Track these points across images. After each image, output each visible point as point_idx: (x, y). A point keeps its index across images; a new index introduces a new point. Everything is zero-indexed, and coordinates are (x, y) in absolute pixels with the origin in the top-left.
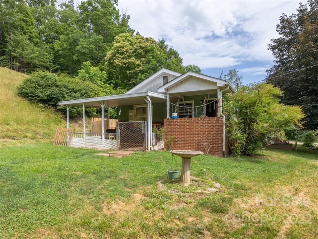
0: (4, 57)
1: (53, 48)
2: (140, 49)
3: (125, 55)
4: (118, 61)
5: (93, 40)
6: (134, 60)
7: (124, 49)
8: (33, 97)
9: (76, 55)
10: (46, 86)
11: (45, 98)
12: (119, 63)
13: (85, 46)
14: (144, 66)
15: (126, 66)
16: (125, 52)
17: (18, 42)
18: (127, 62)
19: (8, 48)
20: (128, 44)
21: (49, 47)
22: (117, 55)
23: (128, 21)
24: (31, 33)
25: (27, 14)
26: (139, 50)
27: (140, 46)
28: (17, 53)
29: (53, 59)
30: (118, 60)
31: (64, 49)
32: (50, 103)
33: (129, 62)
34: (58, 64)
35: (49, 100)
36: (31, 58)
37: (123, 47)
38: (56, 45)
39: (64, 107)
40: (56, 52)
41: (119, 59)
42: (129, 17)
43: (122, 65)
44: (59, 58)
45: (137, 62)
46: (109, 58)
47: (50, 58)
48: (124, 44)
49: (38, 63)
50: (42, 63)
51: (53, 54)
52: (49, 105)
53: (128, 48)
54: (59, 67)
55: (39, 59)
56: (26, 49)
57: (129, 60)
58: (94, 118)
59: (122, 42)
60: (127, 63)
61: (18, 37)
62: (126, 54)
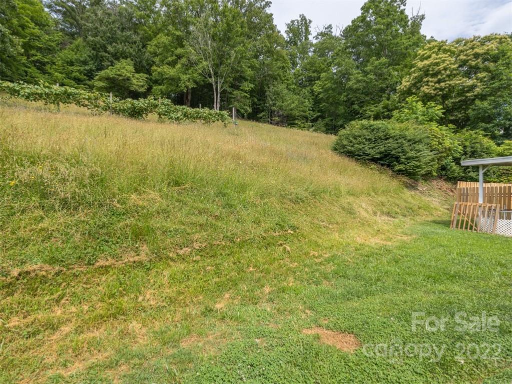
0: (264, 113)
1: (312, 92)
2: (474, 59)
3: (442, 76)
4: (427, 89)
5: (372, 68)
6: (460, 80)
7: (440, 67)
8: (360, 156)
9: (345, 94)
10: (376, 140)
11: (378, 156)
12: (431, 90)
13: (360, 78)
14: (485, 86)
15: (445, 92)
16: (443, 70)
17: (277, 94)
18: (447, 85)
19: (269, 103)
20: (447, 57)
21: (308, 92)
22: (425, 80)
23: (421, 24)
24: (287, 80)
25: (284, 59)
26: (473, 61)
27: (473, 54)
28: (278, 107)
29: (312, 106)
30: (429, 86)
31: (326, 91)
32: (382, 162)
33: (450, 85)
34: (319, 111)
35: (381, 159)
36: (291, 110)
37: (437, 64)
38: (316, 88)
39: (404, 167)
40: (316, 97)
41: (431, 84)
42: (422, 18)
43: (435, 92)
44: (319, 103)
45: (470, 82)
46: (407, 86)
47: (310, 105)
48: (440, 58)
49: (297, 114)
50: (302, 113)
51: (312, 99)
52: (382, 165)
53: (448, 63)
54: (319, 114)
55: (299, 109)
56: (285, 99)
57: (451, 82)
58: (461, 182)
59: (436, 56)
60: (445, 88)
61: (277, 88)
62: (443, 74)
